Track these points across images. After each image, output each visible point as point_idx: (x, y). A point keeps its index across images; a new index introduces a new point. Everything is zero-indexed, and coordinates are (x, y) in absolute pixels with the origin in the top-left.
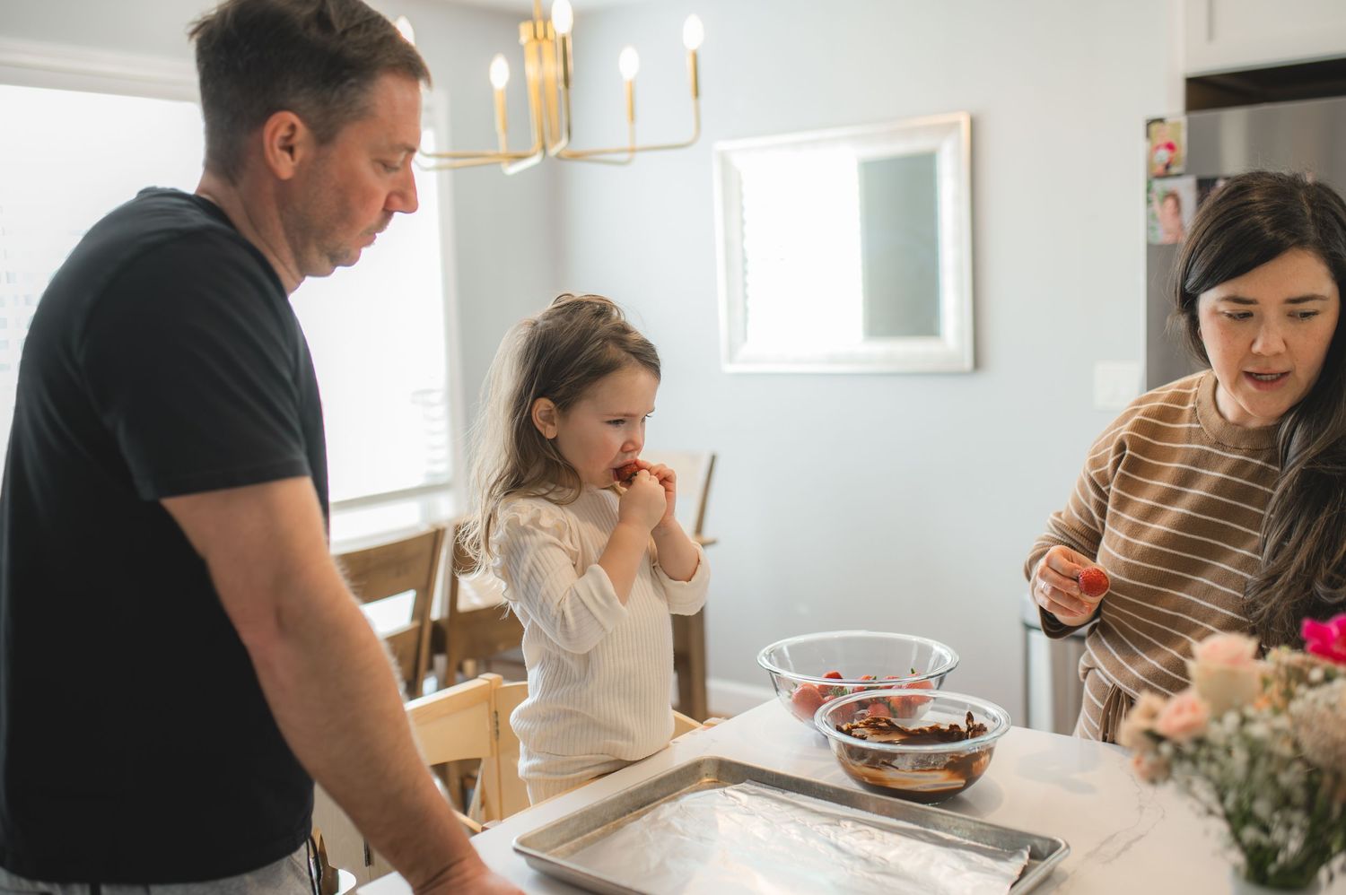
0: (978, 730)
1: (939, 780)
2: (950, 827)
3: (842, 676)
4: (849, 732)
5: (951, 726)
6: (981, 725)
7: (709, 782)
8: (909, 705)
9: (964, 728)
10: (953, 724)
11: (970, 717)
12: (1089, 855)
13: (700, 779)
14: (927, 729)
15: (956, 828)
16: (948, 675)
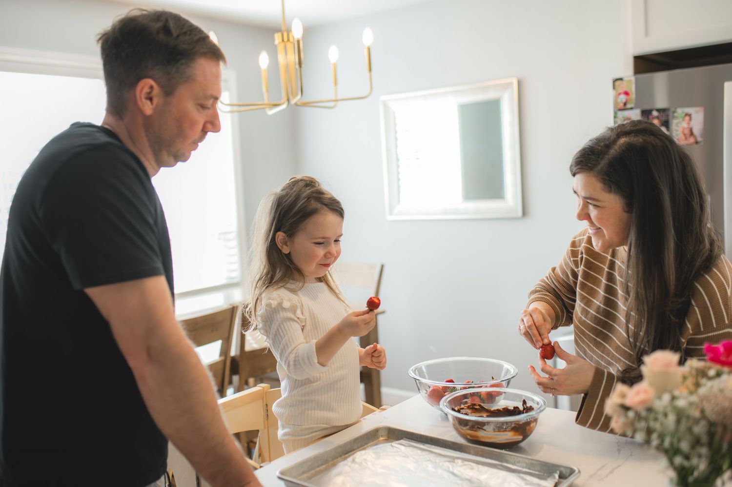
0: (529, 409)
1: (508, 436)
2: (515, 462)
3: (454, 380)
4: (459, 411)
5: (514, 408)
6: (531, 407)
7: (383, 439)
8: (491, 397)
9: (521, 408)
10: (515, 406)
11: (524, 402)
12: (591, 476)
13: (378, 438)
14: (501, 409)
15: (519, 462)
16: (512, 379)
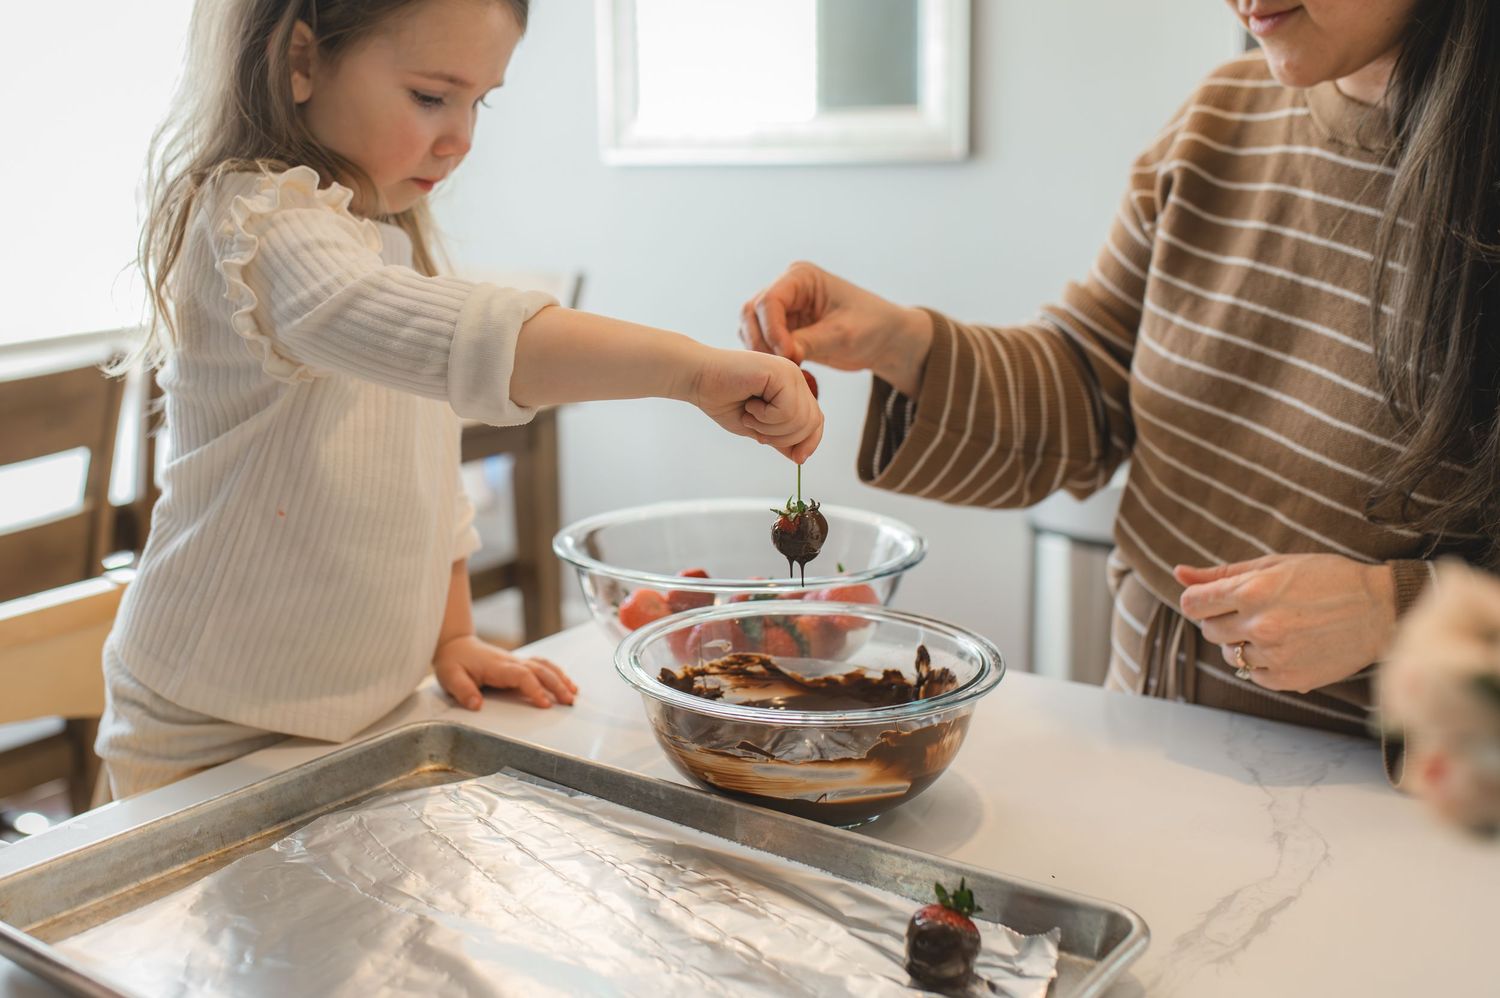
0: (935, 684)
1: (859, 781)
2: (896, 877)
3: (708, 571)
4: (686, 685)
5: (887, 674)
6: (945, 672)
7: (435, 771)
9: (910, 675)
10: (890, 669)
11: (923, 656)
12: (1184, 942)
13: (417, 764)
14: (841, 678)
15: (908, 879)
16: (907, 574)
